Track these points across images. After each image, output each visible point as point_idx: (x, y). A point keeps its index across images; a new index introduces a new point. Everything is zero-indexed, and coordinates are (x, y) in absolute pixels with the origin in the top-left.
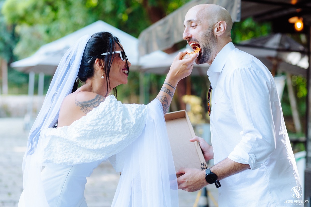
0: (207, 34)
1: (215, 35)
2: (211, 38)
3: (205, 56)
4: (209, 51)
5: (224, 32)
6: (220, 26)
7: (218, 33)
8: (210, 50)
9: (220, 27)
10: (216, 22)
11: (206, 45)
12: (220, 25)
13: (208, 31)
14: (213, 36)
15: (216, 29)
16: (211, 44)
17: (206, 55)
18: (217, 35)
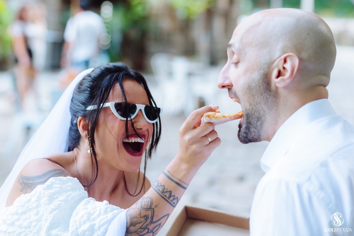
0: (254, 85)
1: (273, 86)
2: (262, 93)
3: (249, 131)
4: (259, 121)
5: (291, 79)
6: (285, 66)
7: (279, 82)
8: (259, 119)
9: (284, 68)
10: (276, 57)
11: (251, 108)
12: (285, 61)
13: (256, 76)
14: (266, 88)
15: (275, 73)
16: (263, 106)
17: (252, 129)
18: (278, 85)
